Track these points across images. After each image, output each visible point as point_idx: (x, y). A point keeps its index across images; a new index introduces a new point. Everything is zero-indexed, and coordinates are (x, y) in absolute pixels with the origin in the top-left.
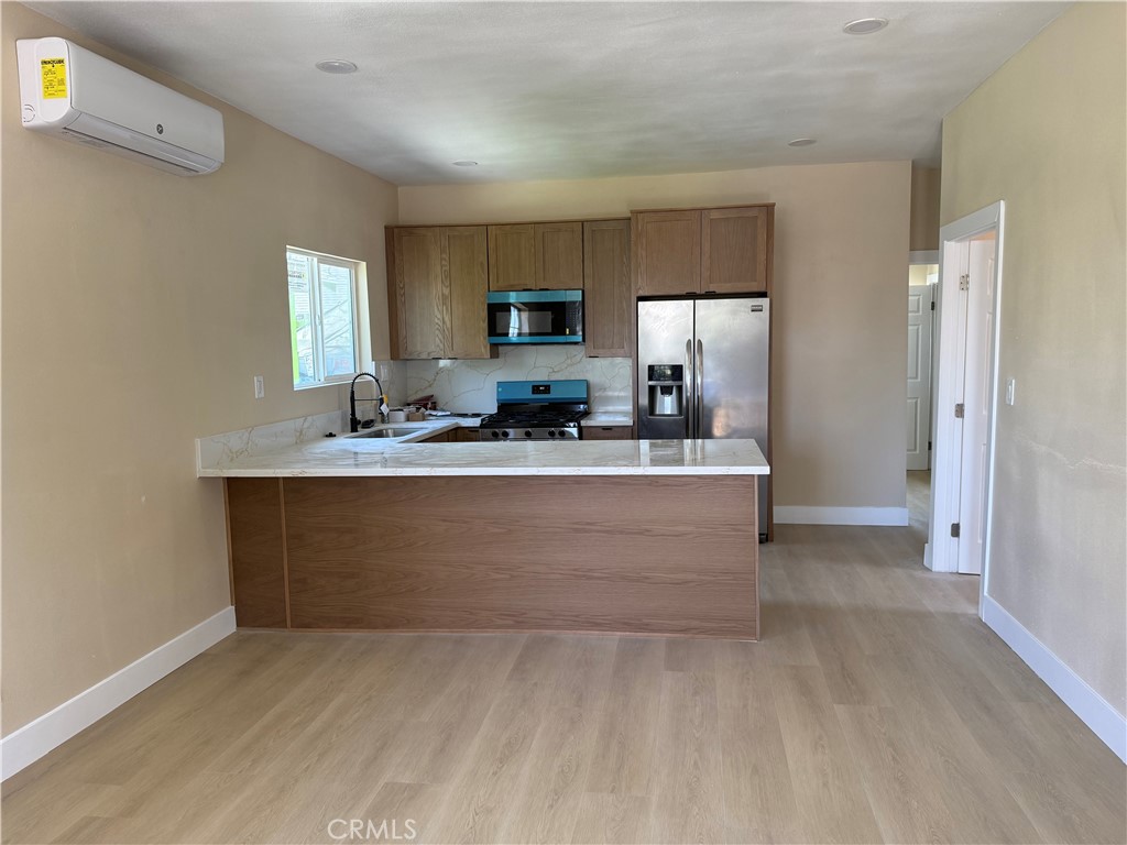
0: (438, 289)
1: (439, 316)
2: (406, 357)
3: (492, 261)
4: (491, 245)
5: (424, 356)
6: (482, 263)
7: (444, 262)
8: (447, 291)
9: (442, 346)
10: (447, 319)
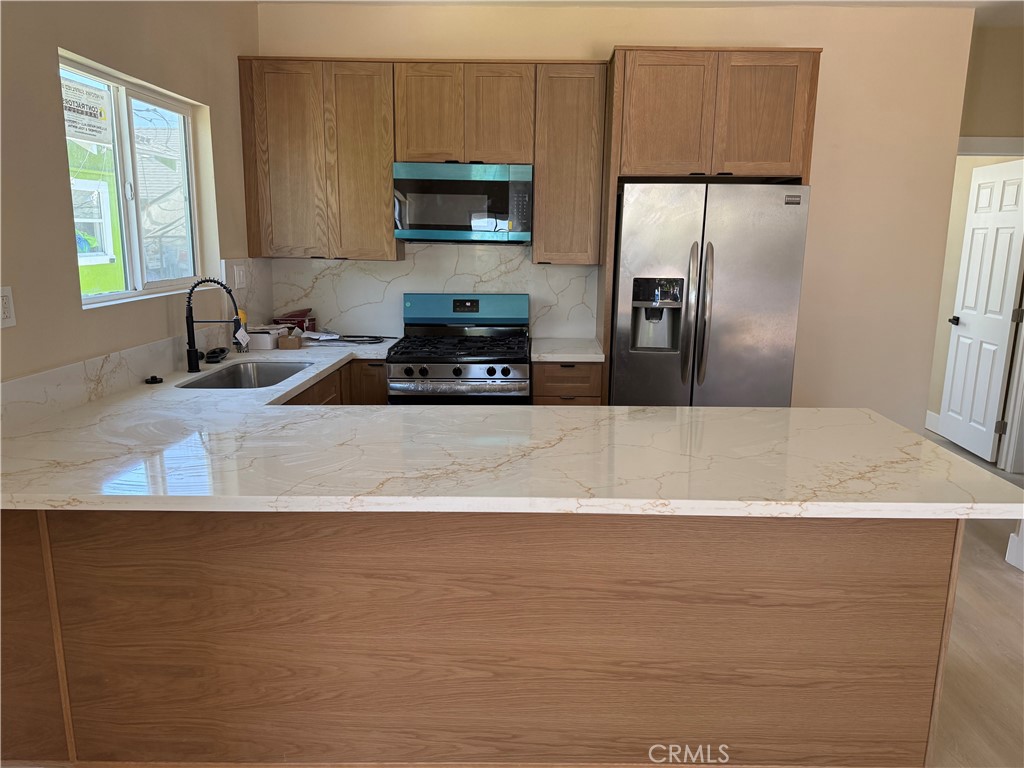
0: (318, 154)
1: (321, 195)
2: (271, 254)
3: (400, 117)
4: (399, 93)
5: (298, 253)
6: (385, 120)
7: (327, 115)
8: (332, 159)
9: (325, 239)
10: (333, 200)
